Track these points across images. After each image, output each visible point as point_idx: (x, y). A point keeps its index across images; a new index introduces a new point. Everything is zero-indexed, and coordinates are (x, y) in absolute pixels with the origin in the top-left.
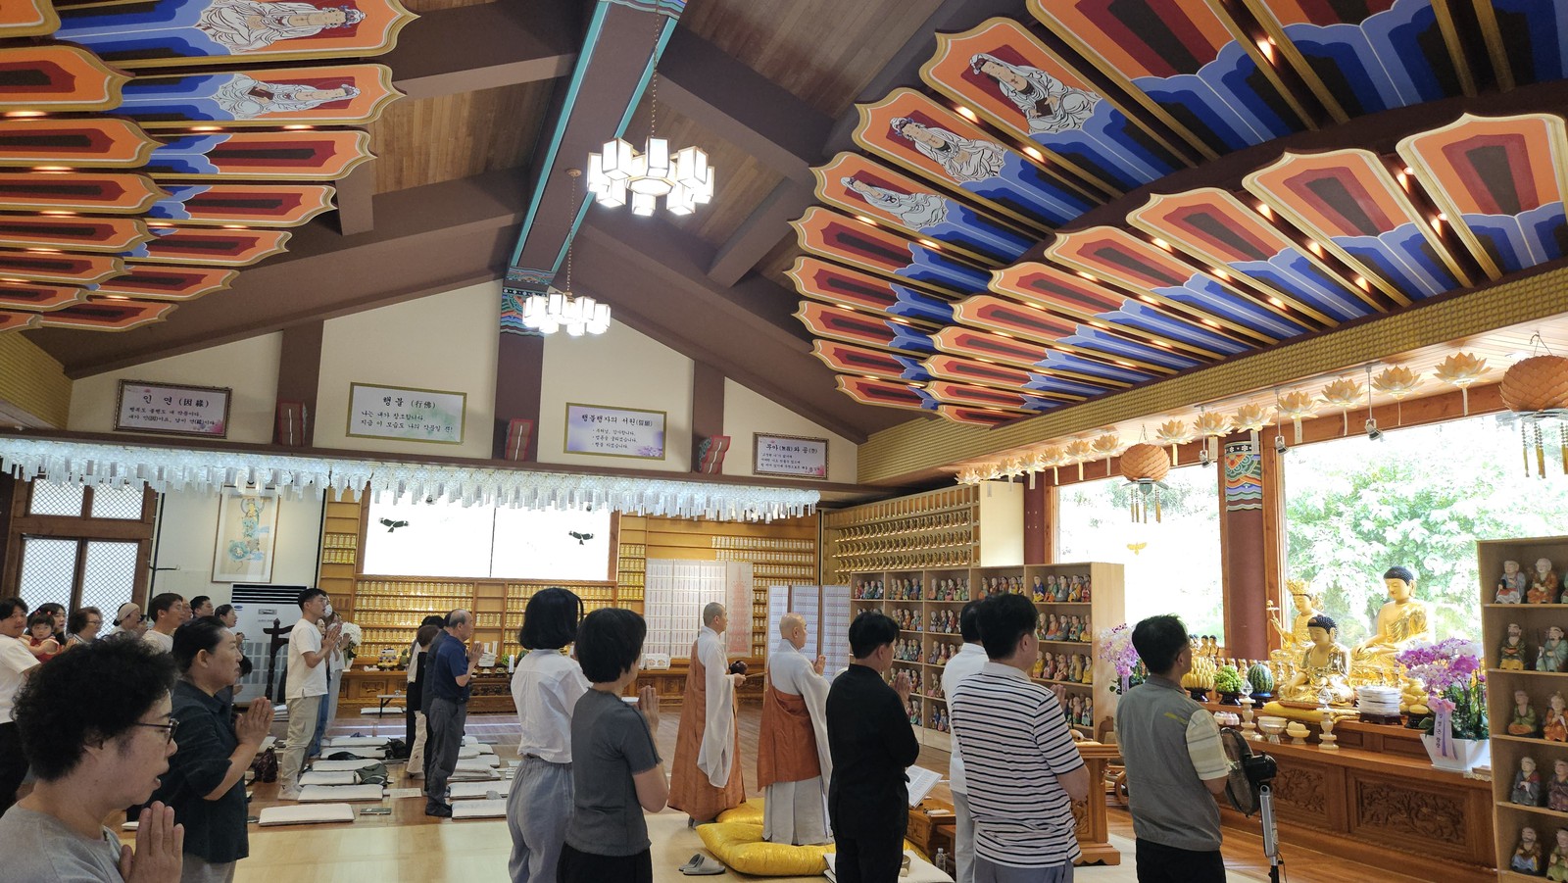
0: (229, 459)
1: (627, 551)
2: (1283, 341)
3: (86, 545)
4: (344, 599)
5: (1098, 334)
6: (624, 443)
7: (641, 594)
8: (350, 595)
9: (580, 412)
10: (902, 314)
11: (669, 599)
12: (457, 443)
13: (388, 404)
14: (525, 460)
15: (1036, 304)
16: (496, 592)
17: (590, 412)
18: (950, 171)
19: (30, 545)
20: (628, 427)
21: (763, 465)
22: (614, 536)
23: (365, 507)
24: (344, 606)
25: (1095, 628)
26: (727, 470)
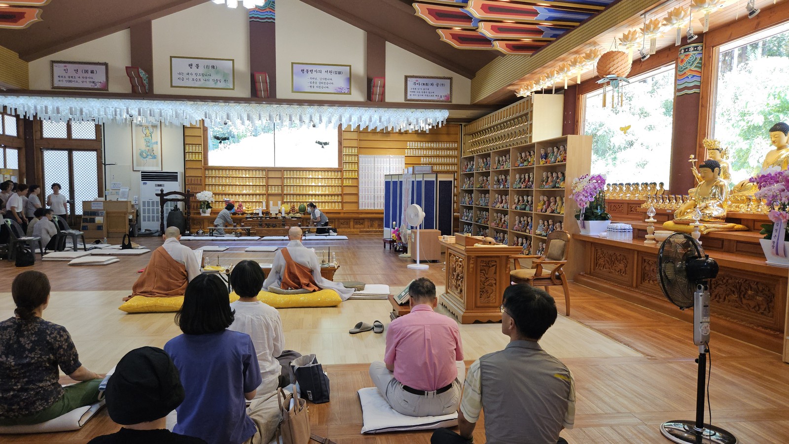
1: (348, 151)
3: (72, 153)
4: (199, 178)
6: (327, 86)
7: (357, 175)
8: (201, 177)
9: (300, 68)
11: (373, 177)
12: (232, 89)
13: (191, 68)
14: (270, 98)
16: (278, 175)
17: (305, 67)
19: (46, 153)
20: (328, 76)
21: (411, 95)
22: (340, 143)
23: (205, 130)
24: (199, 182)
25: (568, 179)
26: (388, 99)
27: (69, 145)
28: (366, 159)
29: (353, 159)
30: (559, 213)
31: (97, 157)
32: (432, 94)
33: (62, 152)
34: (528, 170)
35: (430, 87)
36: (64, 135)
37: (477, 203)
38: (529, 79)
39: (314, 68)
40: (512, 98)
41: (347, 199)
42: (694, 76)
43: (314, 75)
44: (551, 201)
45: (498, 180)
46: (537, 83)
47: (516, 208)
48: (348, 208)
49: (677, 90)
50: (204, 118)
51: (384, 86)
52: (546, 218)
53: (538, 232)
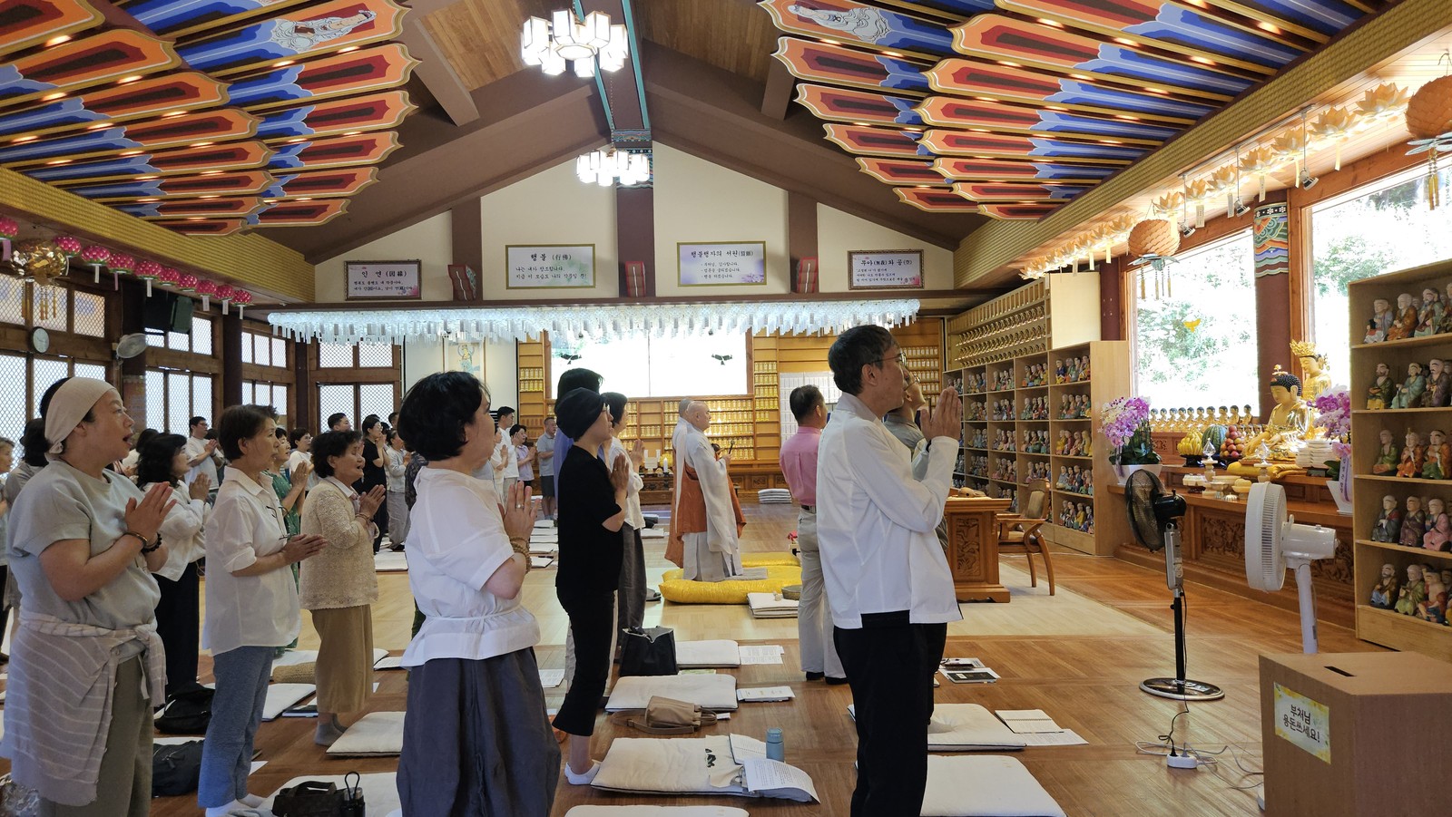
0: (427, 315)
1: (762, 367)
3: (360, 388)
6: (729, 273)
7: (776, 404)
9: (690, 250)
12: (592, 287)
13: (535, 260)
14: (646, 296)
16: (655, 408)
17: (698, 249)
19: (323, 390)
20: (732, 259)
21: (858, 280)
22: (749, 356)
23: (548, 346)
24: (539, 424)
25: (1095, 404)
26: (823, 288)
27: (355, 377)
28: (791, 379)
29: (771, 380)
30: (1087, 455)
31: (394, 393)
32: (892, 277)
33: (345, 387)
34: (1043, 392)
35: (888, 266)
36: (350, 364)
37: (970, 444)
38: (1039, 254)
39: (710, 249)
40: (1015, 281)
41: (762, 442)
42: (1277, 249)
43: (711, 258)
44: (1076, 437)
45: (1000, 408)
46: (1051, 260)
47: (1027, 449)
48: (764, 457)
49: (1258, 270)
50: (549, 328)
51: (816, 270)
52: (1070, 463)
53: (1060, 485)
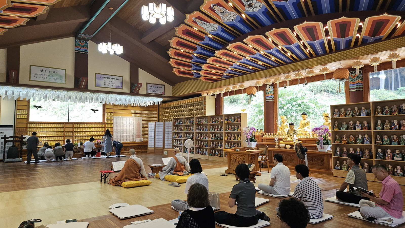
1: (108, 114)
2: (287, 63)
5: (247, 60)
6: (112, 85)
7: (112, 126)
9: (100, 76)
10: (197, 53)
11: (120, 127)
12: (64, 83)
14: (84, 89)
15: (235, 53)
16: (71, 126)
17: (103, 76)
18: (222, 18)
20: (113, 80)
21: (148, 91)
22: (104, 110)
26: (140, 92)
28: (117, 118)
30: (237, 140)
32: (157, 91)
35: (156, 88)
37: (185, 137)
39: (106, 76)
42: (272, 96)
43: (106, 79)
44: (232, 136)
47: (211, 139)
49: (266, 99)
52: (230, 142)
53: (226, 147)
